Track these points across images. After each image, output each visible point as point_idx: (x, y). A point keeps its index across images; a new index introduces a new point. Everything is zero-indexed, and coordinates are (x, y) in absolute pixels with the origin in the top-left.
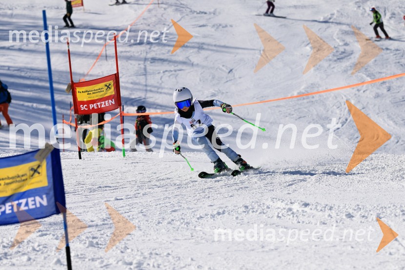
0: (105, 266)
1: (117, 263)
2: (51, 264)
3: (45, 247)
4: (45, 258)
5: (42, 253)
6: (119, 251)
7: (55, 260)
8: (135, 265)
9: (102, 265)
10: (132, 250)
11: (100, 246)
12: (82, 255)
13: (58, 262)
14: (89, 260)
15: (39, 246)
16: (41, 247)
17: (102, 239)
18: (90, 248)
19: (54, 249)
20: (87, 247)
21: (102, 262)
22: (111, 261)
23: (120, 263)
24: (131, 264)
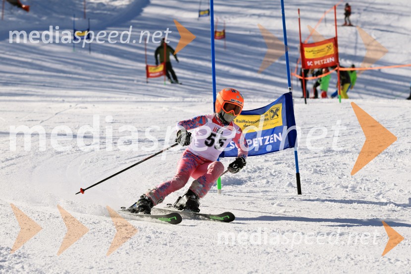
0: (326, 189)
1: (336, 186)
2: (285, 187)
3: (280, 173)
4: (280, 182)
5: (278, 177)
6: (337, 177)
7: (288, 183)
8: (350, 189)
9: (325, 188)
10: (348, 176)
11: (323, 173)
12: (308, 179)
13: (290, 184)
14: (314, 184)
15: (275, 172)
16: (277, 173)
17: (324, 168)
18: (315, 175)
19: (287, 174)
20: (313, 174)
21: (324, 185)
22: (331, 185)
23: (338, 187)
24: (347, 187)
